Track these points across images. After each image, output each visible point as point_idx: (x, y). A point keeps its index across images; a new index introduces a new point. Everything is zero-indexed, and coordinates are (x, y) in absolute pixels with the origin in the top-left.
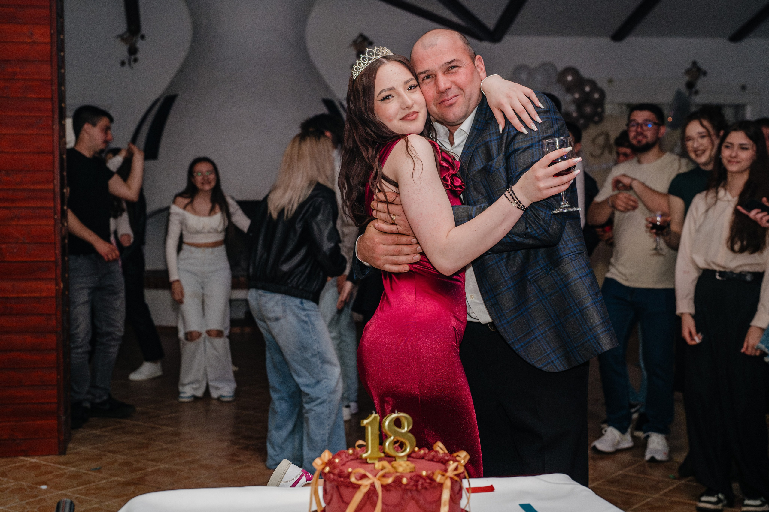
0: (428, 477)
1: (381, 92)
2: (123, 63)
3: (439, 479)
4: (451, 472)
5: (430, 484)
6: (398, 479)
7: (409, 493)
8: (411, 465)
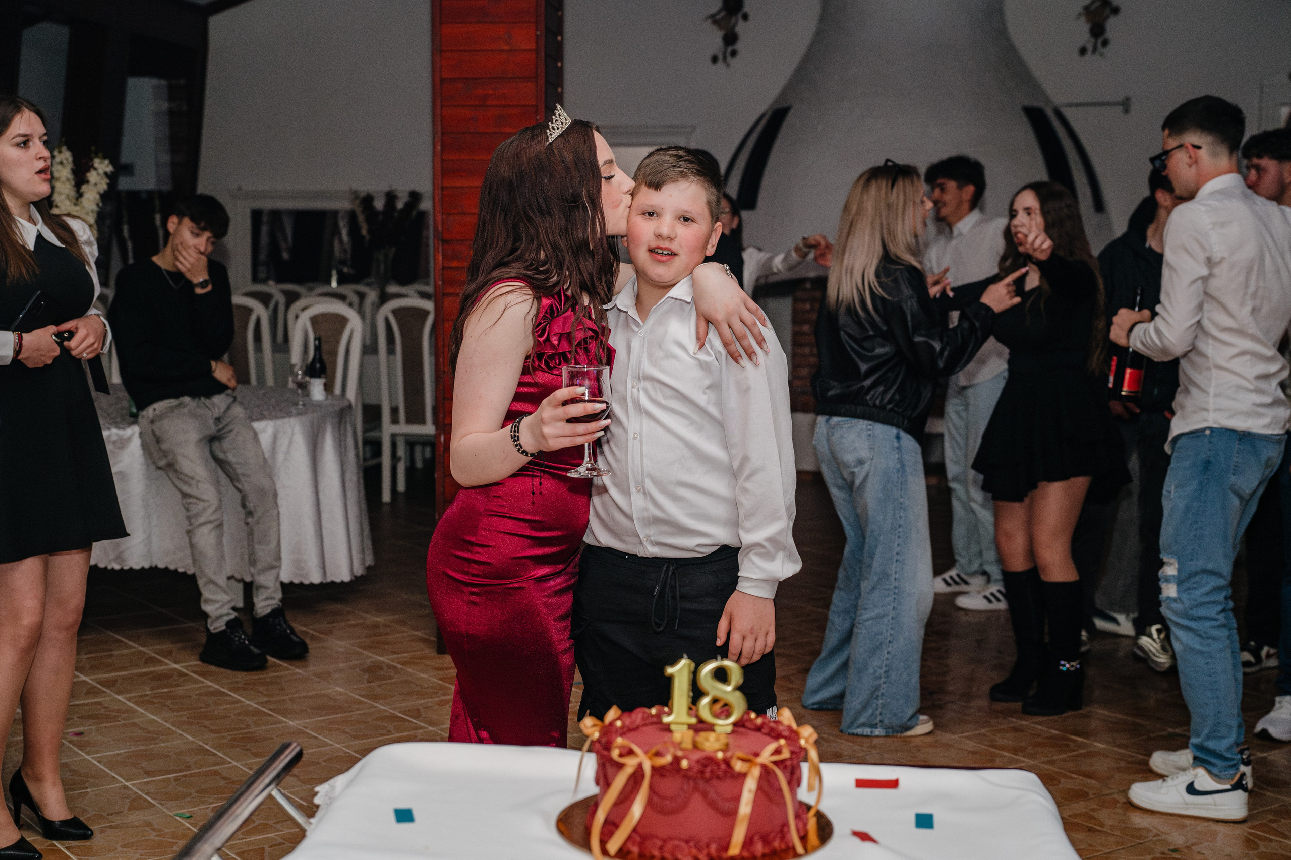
0: (724, 759)
3: (739, 766)
4: (766, 756)
5: (725, 772)
6: (677, 760)
7: (691, 782)
8: (724, 740)
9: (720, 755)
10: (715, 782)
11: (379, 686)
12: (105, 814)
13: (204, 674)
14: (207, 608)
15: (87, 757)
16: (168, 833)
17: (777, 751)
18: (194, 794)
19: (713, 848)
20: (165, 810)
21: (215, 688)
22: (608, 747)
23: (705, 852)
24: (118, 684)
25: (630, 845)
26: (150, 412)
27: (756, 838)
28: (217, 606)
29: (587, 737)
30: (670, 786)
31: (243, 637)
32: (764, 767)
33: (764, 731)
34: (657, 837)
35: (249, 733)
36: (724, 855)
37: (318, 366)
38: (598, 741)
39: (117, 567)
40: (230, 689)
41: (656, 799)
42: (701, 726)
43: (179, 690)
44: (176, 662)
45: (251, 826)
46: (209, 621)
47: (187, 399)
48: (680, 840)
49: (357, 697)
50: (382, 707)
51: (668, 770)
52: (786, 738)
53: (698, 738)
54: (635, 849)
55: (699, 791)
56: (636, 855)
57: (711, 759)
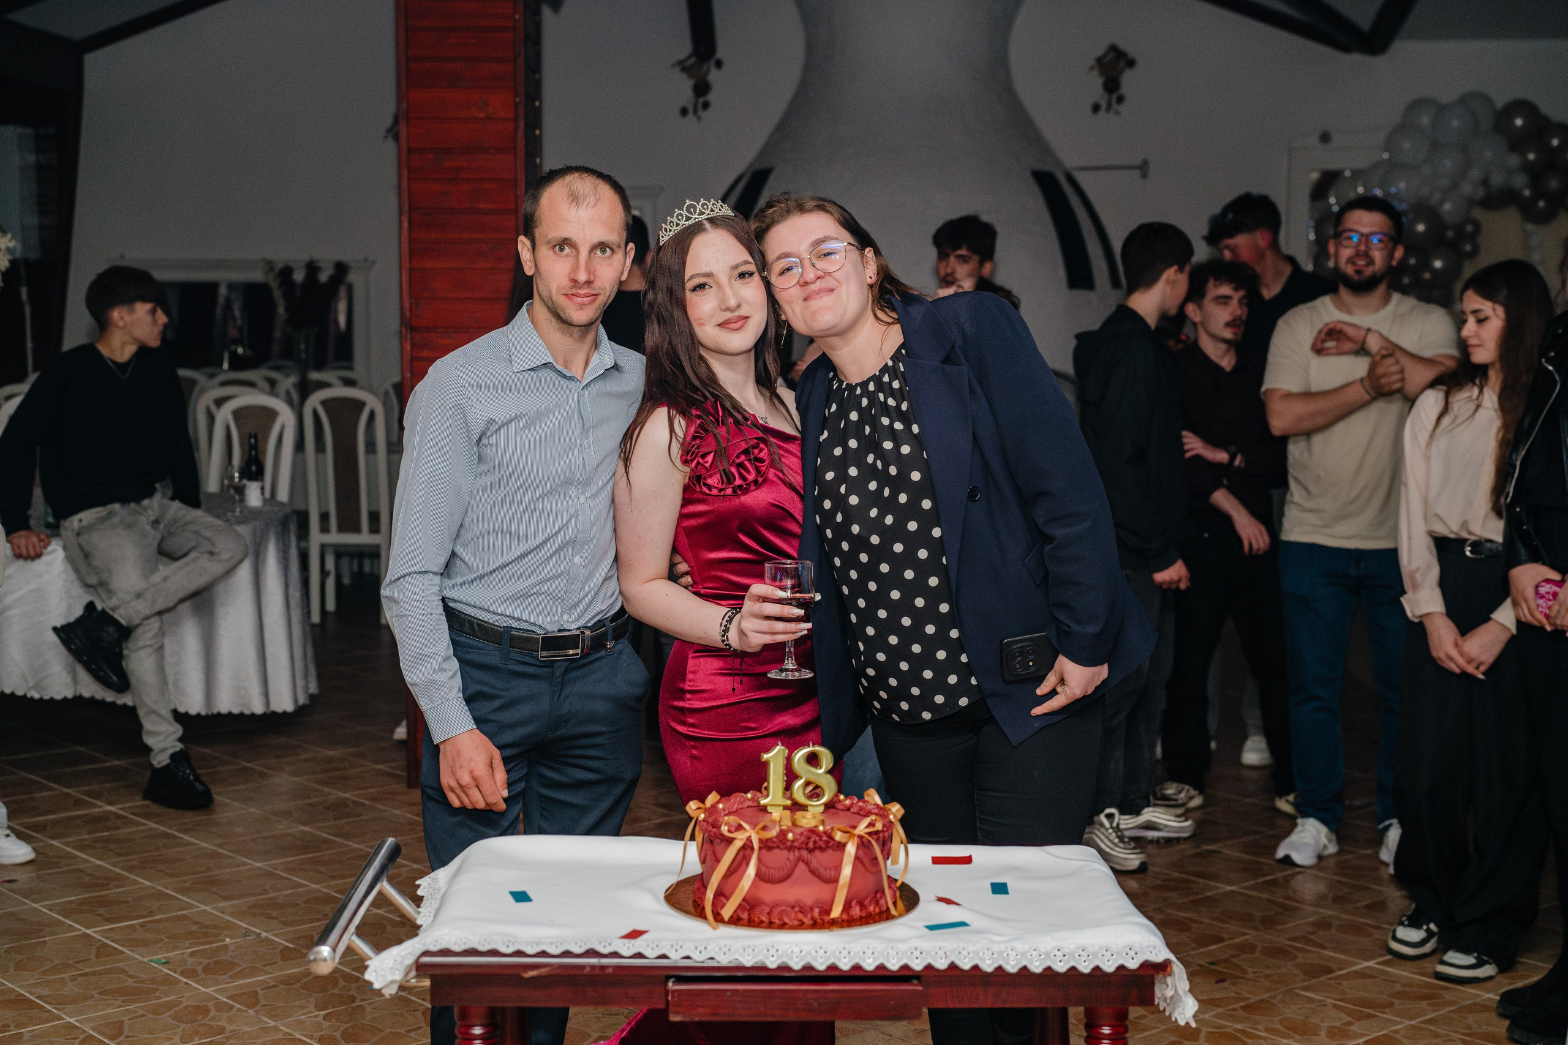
0: (825, 832)
1: (692, 277)
2: (684, 112)
3: (838, 836)
4: (862, 828)
5: (827, 842)
6: (783, 833)
7: (797, 853)
8: (820, 818)
9: (821, 828)
10: (817, 852)
11: (349, 824)
12: (71, 962)
13: (147, 816)
14: (149, 741)
15: (34, 905)
16: (146, 980)
17: (871, 824)
18: (166, 940)
19: (816, 911)
20: (137, 956)
21: (163, 831)
22: (716, 825)
23: (809, 915)
24: (48, 829)
25: (739, 912)
26: (75, 522)
27: (854, 903)
28: (161, 738)
29: (691, 819)
30: (779, 857)
31: (188, 772)
32: (860, 837)
33: (852, 810)
34: (766, 904)
35: (210, 876)
36: (826, 918)
37: (254, 468)
38: (704, 820)
39: (37, 696)
40: (178, 831)
41: (763, 871)
42: (796, 807)
43: (122, 832)
44: (110, 803)
45: (238, 969)
46: (152, 755)
47: (117, 506)
48: (786, 906)
49: (325, 835)
50: (355, 845)
51: (774, 842)
52: (876, 814)
53: (795, 817)
54: (745, 916)
55: (803, 861)
56: (746, 921)
57: (813, 831)
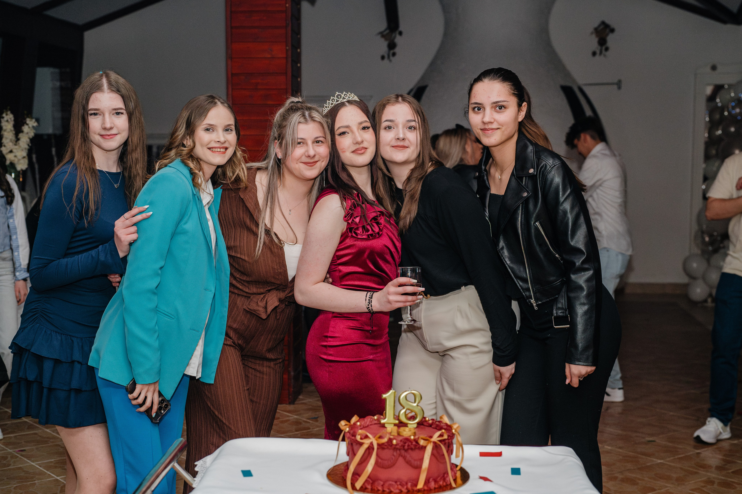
0: (414, 440)
2: (383, 58)
3: (422, 442)
4: (435, 437)
5: (415, 446)
6: (390, 440)
7: (398, 452)
8: (413, 431)
9: (412, 437)
10: (410, 451)
15: (32, 463)
17: (441, 435)
19: (409, 484)
22: (354, 435)
23: (405, 487)
25: (366, 484)
27: (431, 480)
29: (342, 431)
30: (387, 453)
32: (434, 443)
33: (433, 426)
34: (381, 480)
36: (415, 489)
38: (348, 432)
41: (380, 460)
42: (401, 424)
48: (393, 481)
51: (386, 445)
52: (445, 429)
53: (400, 430)
54: (369, 487)
55: (402, 456)
56: (370, 490)
57: (407, 440)
